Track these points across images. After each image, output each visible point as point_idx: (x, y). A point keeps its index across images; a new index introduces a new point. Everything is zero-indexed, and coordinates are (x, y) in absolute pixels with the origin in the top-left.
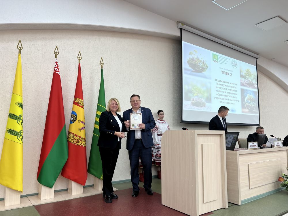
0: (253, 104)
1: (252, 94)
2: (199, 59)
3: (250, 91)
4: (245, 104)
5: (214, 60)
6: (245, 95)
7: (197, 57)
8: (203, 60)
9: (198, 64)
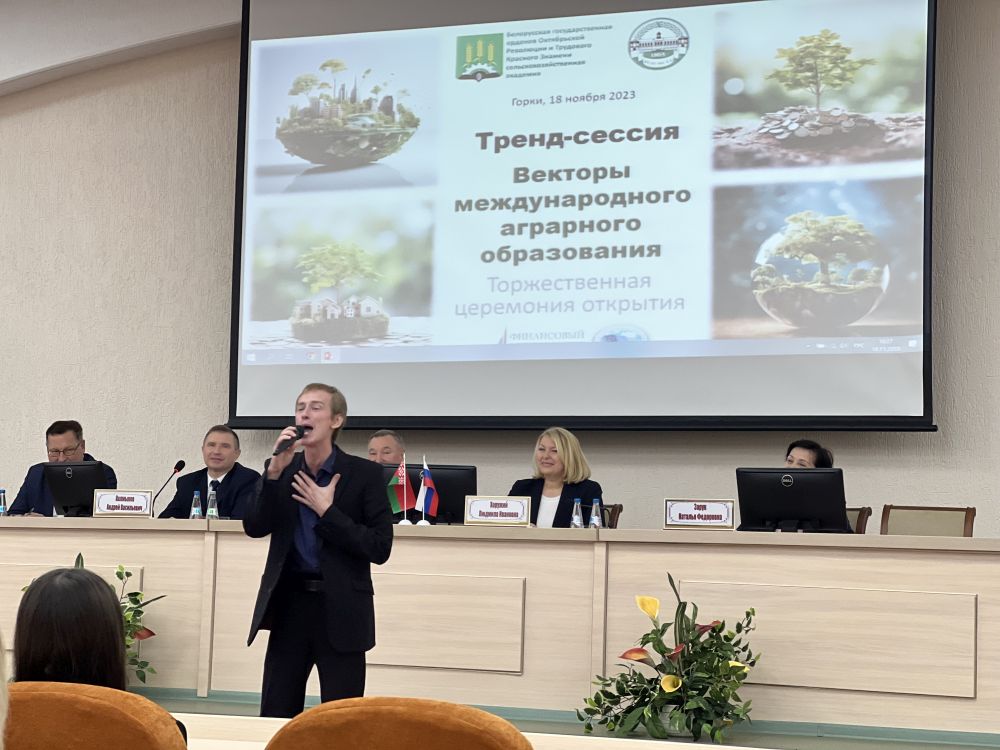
0: (860, 275)
1: (844, 206)
2: (353, 99)
3: (828, 186)
4: (755, 285)
5: (469, 71)
6: (761, 226)
7: (343, 89)
8: (380, 97)
9: (350, 126)
